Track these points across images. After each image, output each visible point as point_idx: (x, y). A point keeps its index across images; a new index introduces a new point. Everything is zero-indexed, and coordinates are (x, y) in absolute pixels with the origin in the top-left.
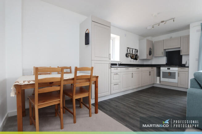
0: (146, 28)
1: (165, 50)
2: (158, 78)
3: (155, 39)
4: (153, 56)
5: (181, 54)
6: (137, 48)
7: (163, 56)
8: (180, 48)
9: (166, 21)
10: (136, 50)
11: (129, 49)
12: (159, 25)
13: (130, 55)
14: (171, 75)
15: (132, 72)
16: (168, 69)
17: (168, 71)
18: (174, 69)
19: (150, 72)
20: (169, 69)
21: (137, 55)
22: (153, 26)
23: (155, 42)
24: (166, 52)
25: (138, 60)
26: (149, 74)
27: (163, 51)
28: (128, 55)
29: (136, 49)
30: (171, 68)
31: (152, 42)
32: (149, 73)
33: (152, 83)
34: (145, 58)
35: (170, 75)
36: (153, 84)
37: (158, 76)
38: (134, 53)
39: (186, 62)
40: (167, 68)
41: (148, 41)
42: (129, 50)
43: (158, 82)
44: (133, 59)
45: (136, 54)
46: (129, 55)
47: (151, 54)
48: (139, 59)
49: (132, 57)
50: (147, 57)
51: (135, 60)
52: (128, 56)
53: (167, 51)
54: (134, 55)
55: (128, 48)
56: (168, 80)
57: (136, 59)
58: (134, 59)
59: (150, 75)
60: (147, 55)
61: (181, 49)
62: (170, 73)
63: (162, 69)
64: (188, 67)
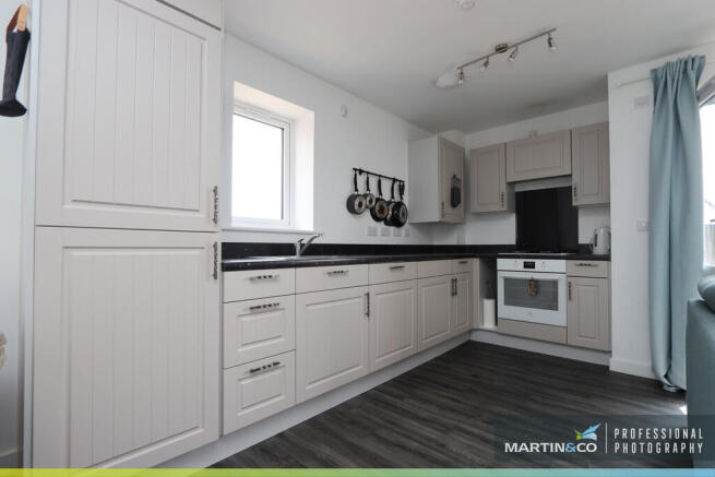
0: (434, 83)
1: (511, 184)
2: (489, 304)
3: (471, 141)
4: (465, 211)
5: (574, 204)
6: (403, 176)
7: (505, 209)
8: (570, 175)
9: (516, 46)
10: (396, 185)
11: (364, 176)
12: (486, 64)
13: (365, 202)
14: (539, 294)
15: (366, 290)
16: (527, 265)
17: (528, 275)
18: (551, 268)
19: (454, 281)
20: (532, 266)
21: (399, 205)
22: (461, 68)
23: (471, 151)
24: (517, 193)
25: (406, 226)
26: (449, 292)
27: (504, 189)
28: (357, 203)
29: (394, 180)
30: (538, 262)
31: (462, 150)
32: (449, 285)
33: (467, 326)
34: (436, 217)
35: (536, 292)
36: (470, 332)
37: (489, 297)
38: (386, 196)
39: (596, 236)
40: (521, 262)
41: (446, 145)
42: (361, 179)
43: (489, 324)
44: (382, 224)
45: (397, 199)
46: (360, 205)
47: (459, 202)
48: (410, 224)
49: (379, 215)
50: (443, 216)
51: (392, 229)
52: (356, 207)
53: (519, 189)
54: (389, 203)
55: (361, 172)
56: (530, 314)
57: (396, 222)
58: (387, 224)
59: (454, 294)
60: (443, 204)
61: (575, 181)
62: (535, 285)
63: (502, 264)
64: (607, 258)
